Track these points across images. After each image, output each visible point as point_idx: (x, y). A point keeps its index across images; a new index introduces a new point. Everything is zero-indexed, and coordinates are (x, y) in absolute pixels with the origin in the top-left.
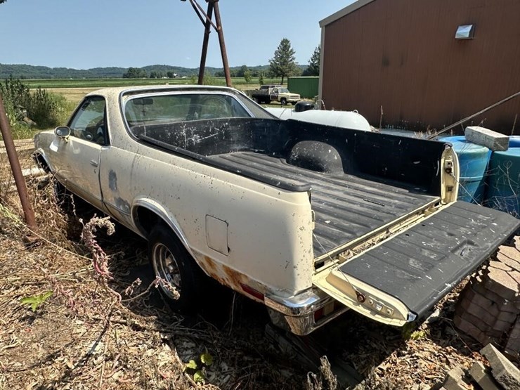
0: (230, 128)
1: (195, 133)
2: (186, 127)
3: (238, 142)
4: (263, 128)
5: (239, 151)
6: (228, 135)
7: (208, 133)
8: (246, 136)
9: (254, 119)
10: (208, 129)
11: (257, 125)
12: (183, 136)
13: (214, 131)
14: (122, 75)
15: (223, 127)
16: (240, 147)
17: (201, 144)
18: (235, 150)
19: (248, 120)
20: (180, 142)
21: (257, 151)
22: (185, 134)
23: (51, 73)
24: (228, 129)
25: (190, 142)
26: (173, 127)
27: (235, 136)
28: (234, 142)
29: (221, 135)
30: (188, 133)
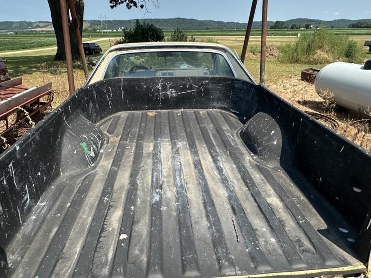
0: (210, 86)
1: (171, 87)
2: (162, 82)
3: (219, 100)
4: (241, 90)
5: (218, 108)
6: (207, 92)
7: (185, 89)
8: (227, 95)
9: (236, 80)
10: (185, 86)
11: (236, 85)
12: (158, 90)
13: (191, 88)
14: (270, 27)
15: (202, 84)
16: (220, 105)
17: (177, 97)
18: (214, 107)
19: (230, 79)
20: (155, 94)
21: (233, 111)
22: (160, 88)
23: (224, 26)
24: (208, 86)
25: (166, 95)
26: (149, 81)
27: (216, 94)
28: (213, 100)
29: (199, 92)
30: (164, 88)
